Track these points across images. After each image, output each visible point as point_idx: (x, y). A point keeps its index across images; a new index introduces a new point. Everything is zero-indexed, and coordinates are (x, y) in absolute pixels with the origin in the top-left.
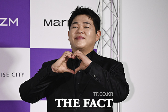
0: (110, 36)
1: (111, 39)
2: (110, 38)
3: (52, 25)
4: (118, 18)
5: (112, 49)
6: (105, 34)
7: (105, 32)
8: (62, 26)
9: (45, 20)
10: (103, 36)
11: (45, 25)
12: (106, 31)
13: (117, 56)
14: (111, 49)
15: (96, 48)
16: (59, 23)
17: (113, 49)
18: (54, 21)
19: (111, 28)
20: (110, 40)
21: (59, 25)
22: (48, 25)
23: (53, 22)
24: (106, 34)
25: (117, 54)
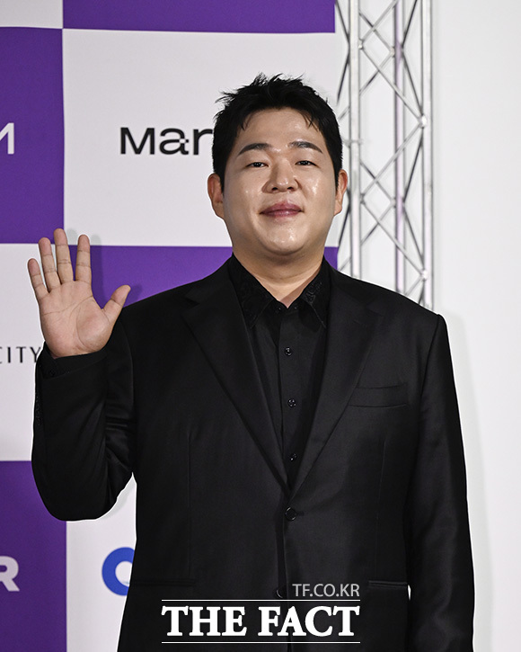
0: (392, 195)
1: (395, 207)
2: (394, 202)
3: (152, 152)
4: (424, 120)
5: (401, 246)
6: (371, 186)
7: (371, 179)
8: (196, 152)
9: (125, 132)
10: (362, 195)
11: (123, 151)
12: (375, 174)
13: (421, 274)
14: (397, 247)
15: (336, 245)
16: (182, 141)
17: (404, 248)
18: (163, 133)
19: (396, 160)
20: (393, 210)
21: (182, 149)
22: (138, 151)
23: (159, 140)
24: (376, 186)
25: (420, 267)
